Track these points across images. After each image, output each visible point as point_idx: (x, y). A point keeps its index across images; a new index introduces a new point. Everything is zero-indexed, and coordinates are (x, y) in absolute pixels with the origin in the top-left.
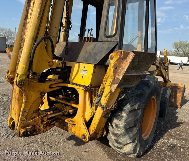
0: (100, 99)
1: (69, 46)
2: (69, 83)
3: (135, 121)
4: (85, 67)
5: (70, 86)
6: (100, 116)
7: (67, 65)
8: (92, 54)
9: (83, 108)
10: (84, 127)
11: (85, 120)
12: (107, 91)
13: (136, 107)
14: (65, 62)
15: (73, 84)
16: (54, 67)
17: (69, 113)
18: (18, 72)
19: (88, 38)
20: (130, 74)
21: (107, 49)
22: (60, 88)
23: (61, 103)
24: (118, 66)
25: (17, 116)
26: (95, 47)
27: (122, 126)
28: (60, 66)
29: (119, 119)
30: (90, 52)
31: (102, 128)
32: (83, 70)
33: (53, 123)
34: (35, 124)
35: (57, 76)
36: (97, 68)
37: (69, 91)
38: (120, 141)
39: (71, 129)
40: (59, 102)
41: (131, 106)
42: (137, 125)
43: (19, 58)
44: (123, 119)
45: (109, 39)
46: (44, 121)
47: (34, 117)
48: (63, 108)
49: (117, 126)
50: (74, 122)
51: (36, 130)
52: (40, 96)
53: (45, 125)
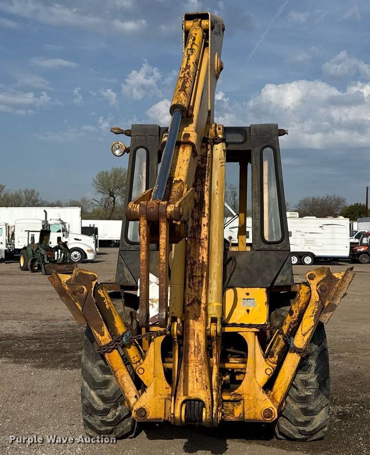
4: (248, 294)
5: (228, 329)
13: (325, 345)
15: (234, 325)
24: (328, 288)
27: (313, 380)
29: (307, 370)
32: (246, 299)
39: (232, 413)
44: (313, 369)
45: (273, 247)
50: (240, 395)
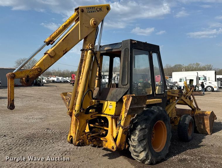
0: (120, 122)
1: (101, 91)
2: (102, 114)
3: (144, 136)
4: (111, 104)
5: (102, 115)
6: (121, 133)
7: (100, 103)
8: (115, 95)
9: (111, 129)
10: (113, 141)
11: (113, 138)
12: (123, 117)
13: (144, 127)
14: (99, 101)
15: (104, 114)
16: (93, 104)
17: (103, 134)
18: (75, 109)
19: (113, 84)
20: (133, 107)
21: (123, 92)
22: (97, 117)
23: (97, 128)
24: (127, 103)
25: (74, 134)
26: (116, 91)
27: (136, 139)
28: (96, 103)
29: (134, 135)
30: (114, 95)
31: (124, 142)
33: (93, 140)
34: (84, 139)
35: (94, 110)
36: (118, 103)
37: (102, 120)
38: (137, 150)
39: (105, 145)
40: (96, 128)
41: (141, 126)
42: (146, 139)
43: (75, 101)
44: (137, 135)
45: (124, 86)
46: (88, 138)
47: (83, 135)
48: (99, 131)
49: (134, 140)
50: (106, 139)
51: (84, 143)
52: (86, 122)
53: (89, 140)
